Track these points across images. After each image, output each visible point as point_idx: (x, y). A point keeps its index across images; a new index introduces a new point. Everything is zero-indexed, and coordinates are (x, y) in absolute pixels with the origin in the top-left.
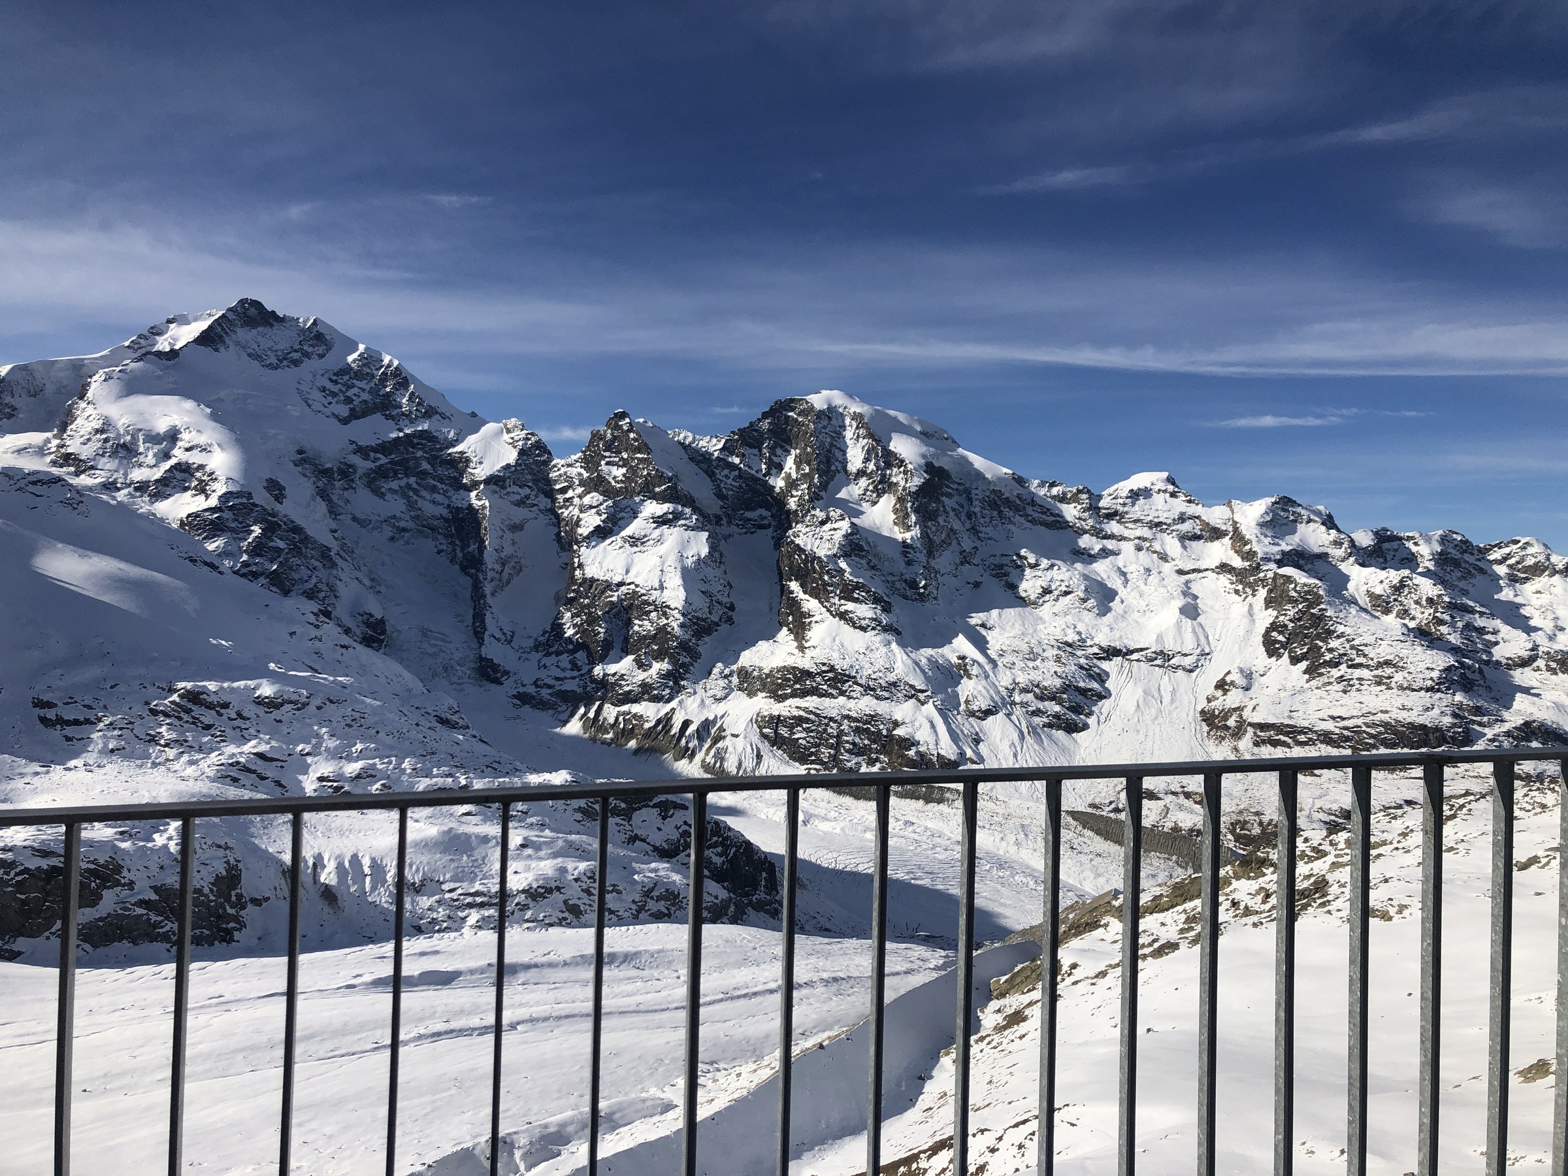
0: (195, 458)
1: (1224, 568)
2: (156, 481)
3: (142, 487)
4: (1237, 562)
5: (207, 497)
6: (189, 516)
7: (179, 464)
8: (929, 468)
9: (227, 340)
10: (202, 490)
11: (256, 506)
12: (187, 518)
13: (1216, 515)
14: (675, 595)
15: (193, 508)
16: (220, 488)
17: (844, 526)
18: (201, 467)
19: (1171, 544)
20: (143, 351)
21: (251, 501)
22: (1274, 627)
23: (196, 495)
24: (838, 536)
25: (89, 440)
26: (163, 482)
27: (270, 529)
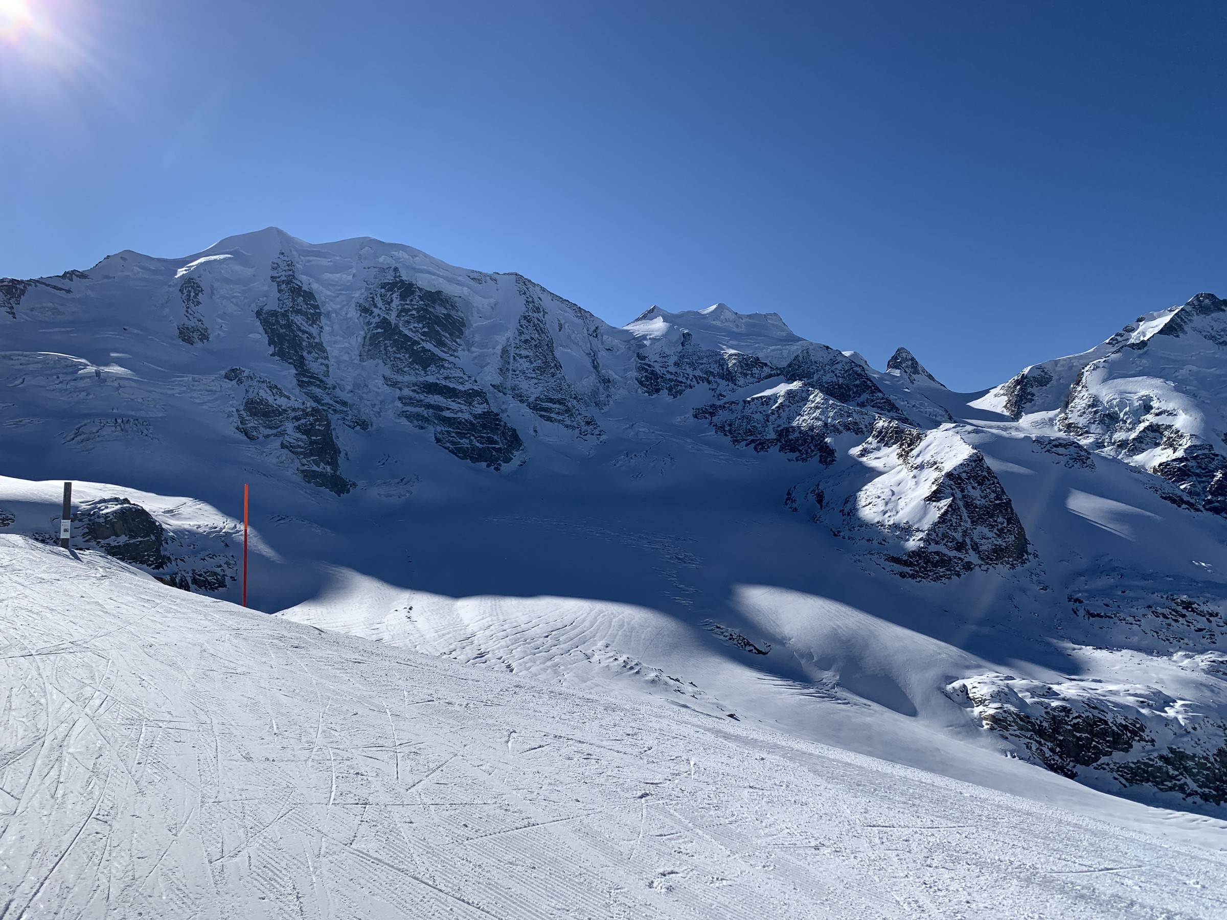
0: (1163, 420)
2: (1134, 439)
3: (1123, 444)
5: (1175, 450)
6: (1160, 465)
7: (1151, 426)
9: (1186, 328)
10: (1171, 445)
11: (1217, 455)
12: (1159, 466)
15: (1164, 459)
16: (1186, 443)
18: (1170, 427)
20: (1121, 345)
21: (1213, 452)
23: (1165, 449)
25: (1084, 413)
26: (1138, 439)
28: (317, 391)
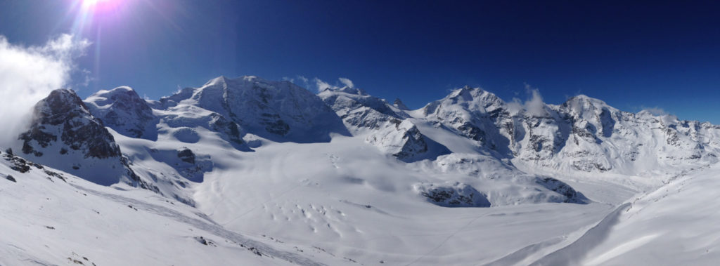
0: (459, 116)
1: (660, 128)
3: (451, 122)
4: (662, 127)
7: (457, 117)
8: (603, 110)
10: (461, 122)
13: (658, 118)
14: (552, 137)
15: (460, 126)
16: (464, 121)
17: (586, 122)
19: (649, 123)
21: (470, 124)
22: (669, 139)
24: (585, 124)
25: (442, 114)
26: (454, 121)
27: (474, 128)
28: (234, 118)
